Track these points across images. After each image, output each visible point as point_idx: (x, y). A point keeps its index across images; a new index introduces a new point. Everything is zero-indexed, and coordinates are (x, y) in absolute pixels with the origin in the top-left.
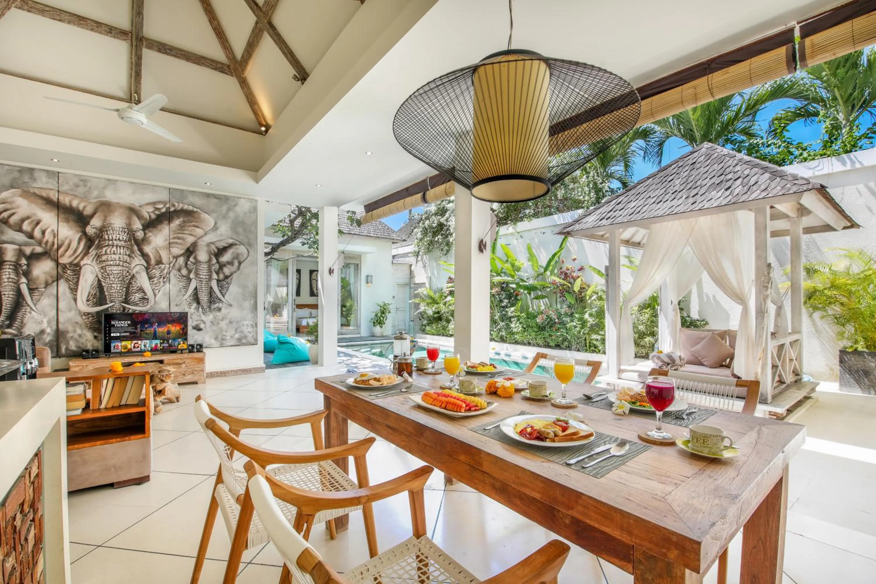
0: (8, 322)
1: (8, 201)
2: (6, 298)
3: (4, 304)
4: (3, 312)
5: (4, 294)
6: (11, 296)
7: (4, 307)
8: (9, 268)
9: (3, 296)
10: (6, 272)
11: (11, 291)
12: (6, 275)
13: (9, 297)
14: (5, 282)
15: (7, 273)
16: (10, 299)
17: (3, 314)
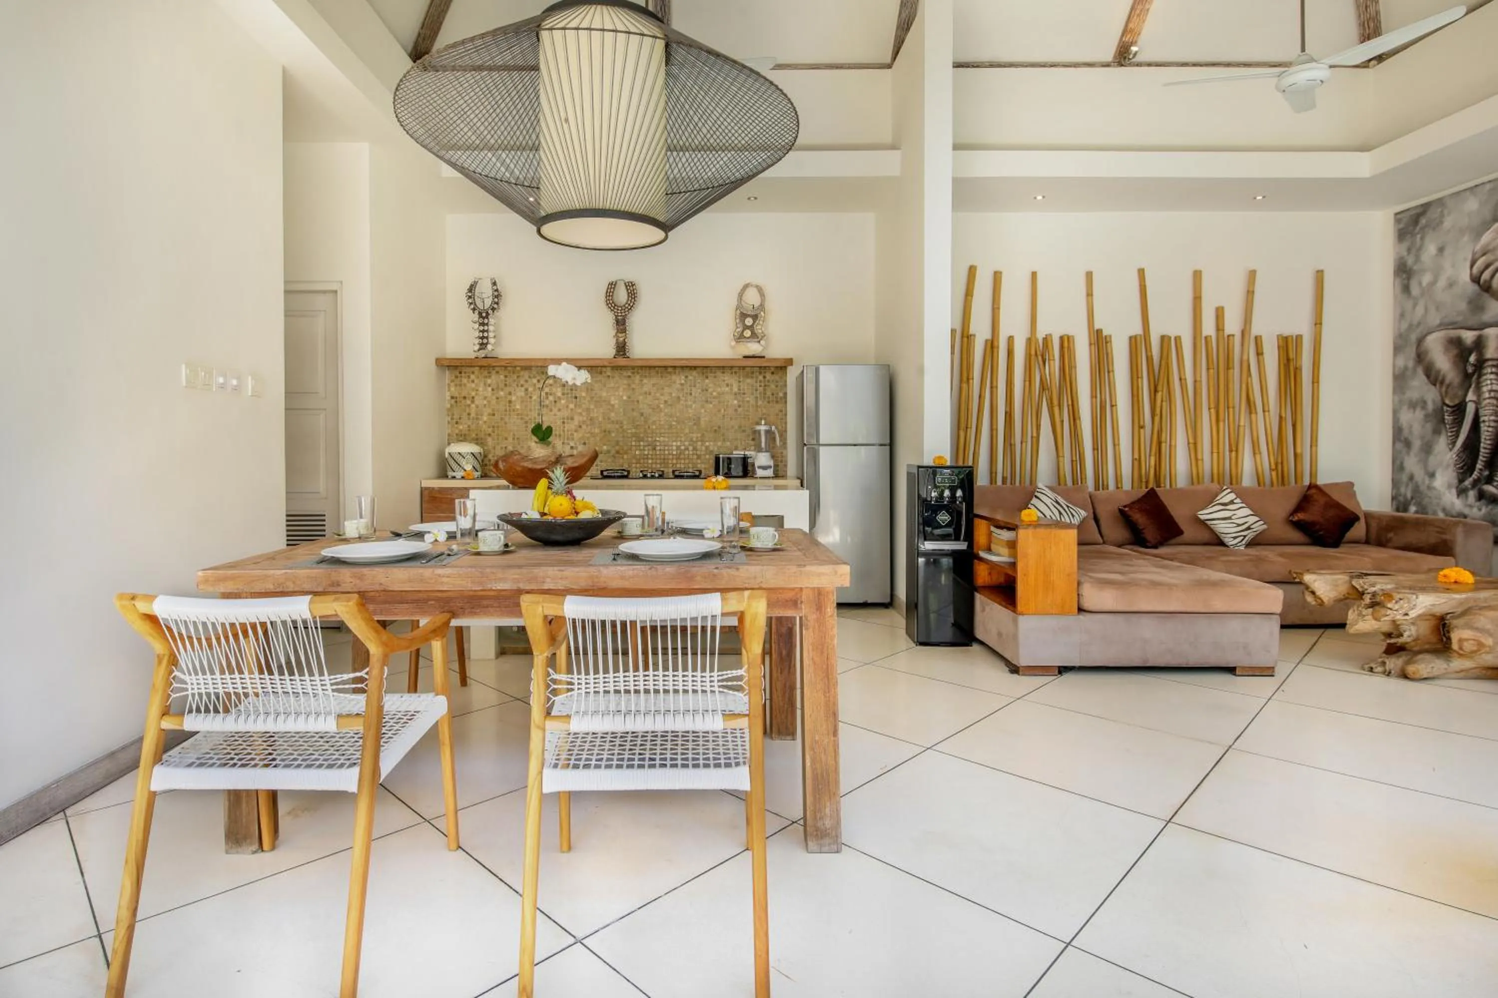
0: (1486, 473)
1: (1491, 247)
2: (1486, 428)
3: (1483, 440)
4: (1481, 454)
5: (1484, 421)
6: (1492, 424)
7: (1482, 445)
8: (1492, 373)
9: (1482, 425)
10: (1486, 379)
11: (1491, 415)
12: (1487, 385)
13: (1489, 426)
14: (1485, 399)
15: (1489, 382)
16: (1490, 429)
17: (1481, 458)
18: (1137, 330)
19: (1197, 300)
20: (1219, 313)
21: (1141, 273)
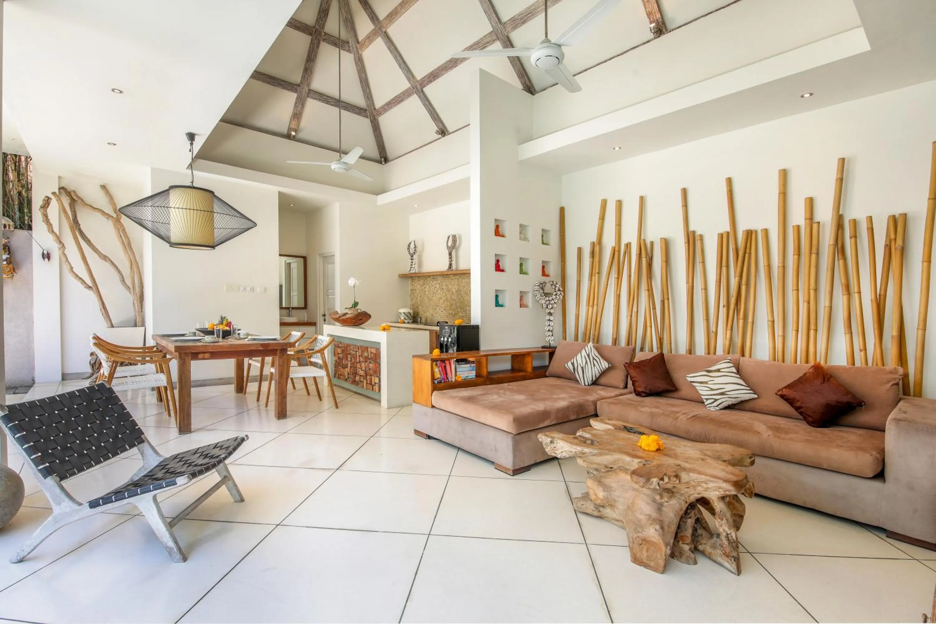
18: (726, 227)
19: (784, 195)
20: (810, 203)
21: (729, 181)
